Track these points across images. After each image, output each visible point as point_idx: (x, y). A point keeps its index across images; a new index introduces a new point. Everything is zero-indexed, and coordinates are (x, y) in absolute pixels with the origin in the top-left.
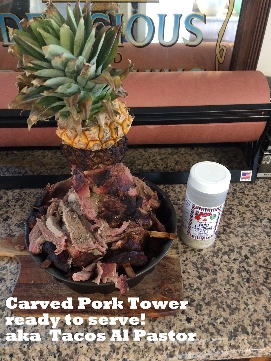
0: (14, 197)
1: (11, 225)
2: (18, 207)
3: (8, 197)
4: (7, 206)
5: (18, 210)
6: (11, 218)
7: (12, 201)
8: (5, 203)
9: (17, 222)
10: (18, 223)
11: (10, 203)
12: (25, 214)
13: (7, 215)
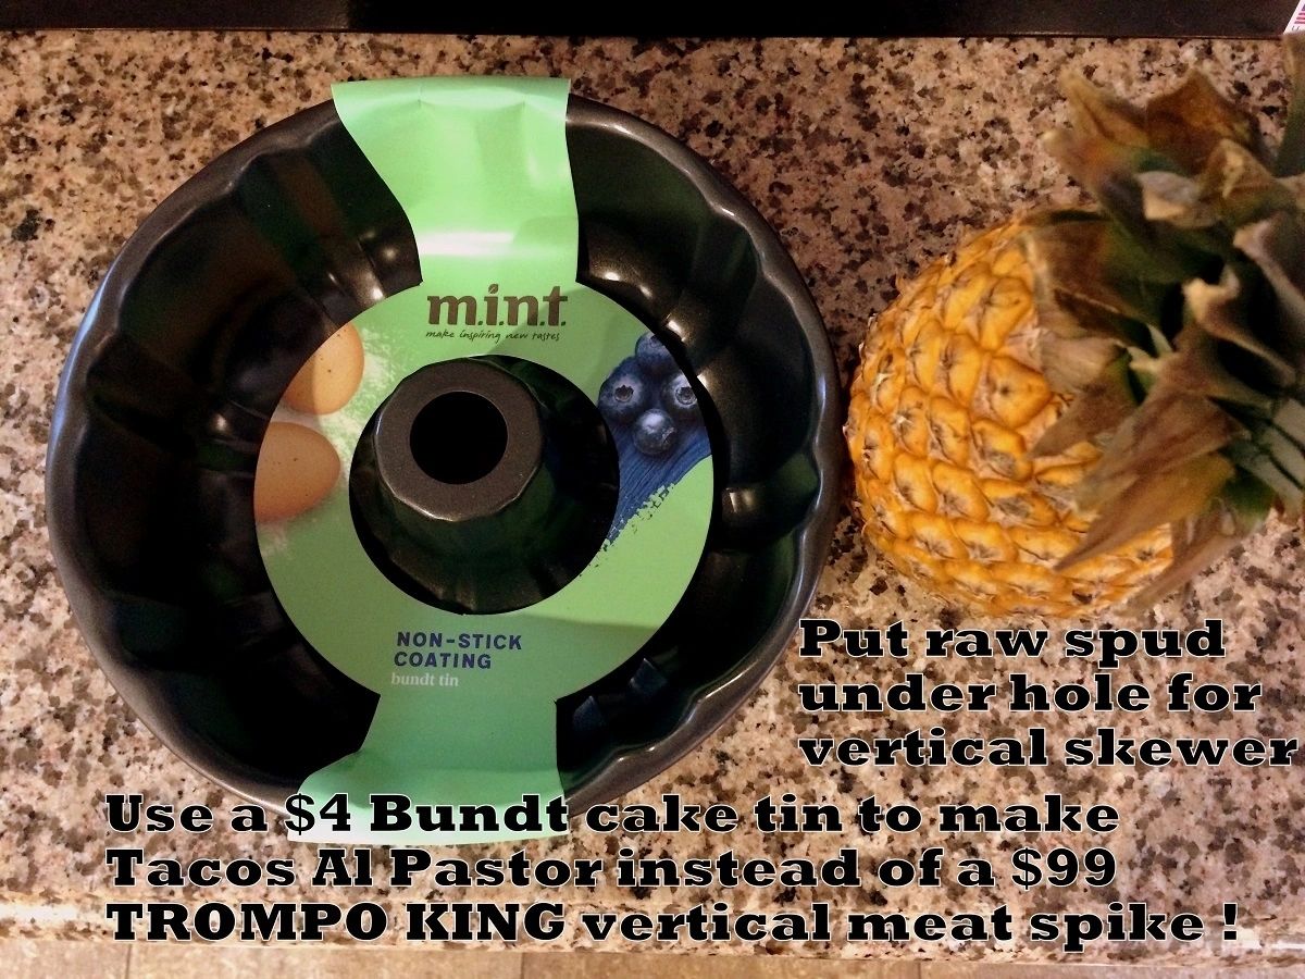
0: (52, 89)
1: (53, 270)
2: (78, 153)
3: (21, 84)
4: (23, 146)
5: (79, 175)
6: (50, 222)
7: (42, 110)
8: (11, 124)
9: (78, 250)
10: (89, 256)
11: (35, 128)
12: (117, 202)
13: (31, 200)
